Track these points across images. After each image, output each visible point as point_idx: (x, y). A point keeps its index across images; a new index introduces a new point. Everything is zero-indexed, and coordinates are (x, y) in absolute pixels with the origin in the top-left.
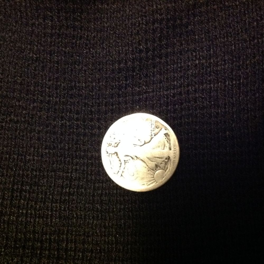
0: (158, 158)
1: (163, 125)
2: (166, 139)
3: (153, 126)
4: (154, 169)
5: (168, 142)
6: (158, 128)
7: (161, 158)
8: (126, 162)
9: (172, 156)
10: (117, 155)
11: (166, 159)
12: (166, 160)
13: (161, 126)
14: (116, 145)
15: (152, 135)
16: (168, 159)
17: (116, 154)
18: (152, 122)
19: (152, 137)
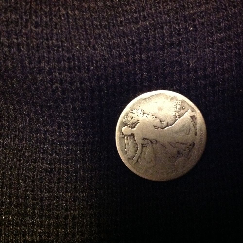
0: (181, 143)
1: (190, 106)
2: (192, 122)
3: (179, 107)
4: (176, 156)
5: (194, 125)
6: (183, 109)
7: (185, 144)
8: (143, 145)
9: (197, 142)
10: (134, 137)
11: (190, 145)
12: (191, 147)
13: (187, 107)
14: (133, 125)
15: (176, 117)
16: (192, 145)
17: (132, 137)
18: (178, 101)
19: (176, 119)
